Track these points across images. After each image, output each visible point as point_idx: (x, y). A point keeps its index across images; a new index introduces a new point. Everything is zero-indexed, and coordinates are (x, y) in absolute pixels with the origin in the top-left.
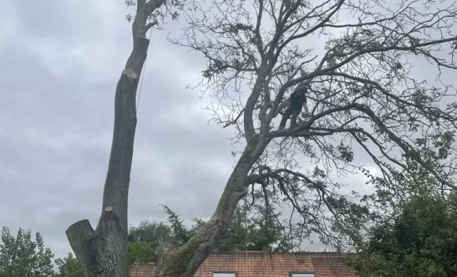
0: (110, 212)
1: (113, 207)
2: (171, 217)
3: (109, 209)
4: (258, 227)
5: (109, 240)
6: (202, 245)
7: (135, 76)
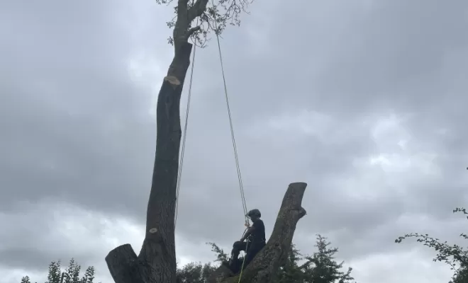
0: (155, 233)
1: (158, 228)
2: (220, 256)
3: (154, 230)
4: (313, 265)
5: (154, 267)
6: (260, 272)
7: (178, 83)
